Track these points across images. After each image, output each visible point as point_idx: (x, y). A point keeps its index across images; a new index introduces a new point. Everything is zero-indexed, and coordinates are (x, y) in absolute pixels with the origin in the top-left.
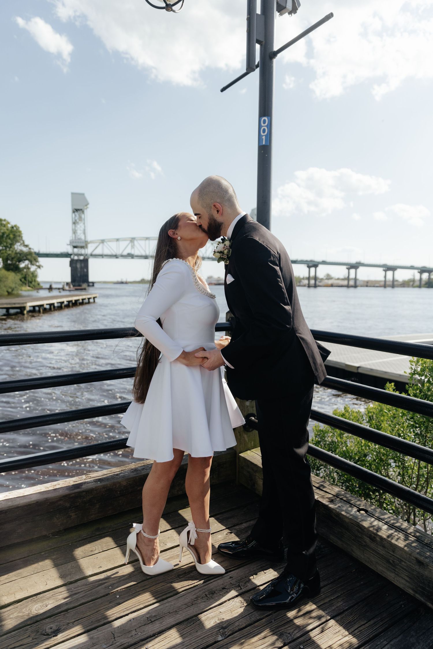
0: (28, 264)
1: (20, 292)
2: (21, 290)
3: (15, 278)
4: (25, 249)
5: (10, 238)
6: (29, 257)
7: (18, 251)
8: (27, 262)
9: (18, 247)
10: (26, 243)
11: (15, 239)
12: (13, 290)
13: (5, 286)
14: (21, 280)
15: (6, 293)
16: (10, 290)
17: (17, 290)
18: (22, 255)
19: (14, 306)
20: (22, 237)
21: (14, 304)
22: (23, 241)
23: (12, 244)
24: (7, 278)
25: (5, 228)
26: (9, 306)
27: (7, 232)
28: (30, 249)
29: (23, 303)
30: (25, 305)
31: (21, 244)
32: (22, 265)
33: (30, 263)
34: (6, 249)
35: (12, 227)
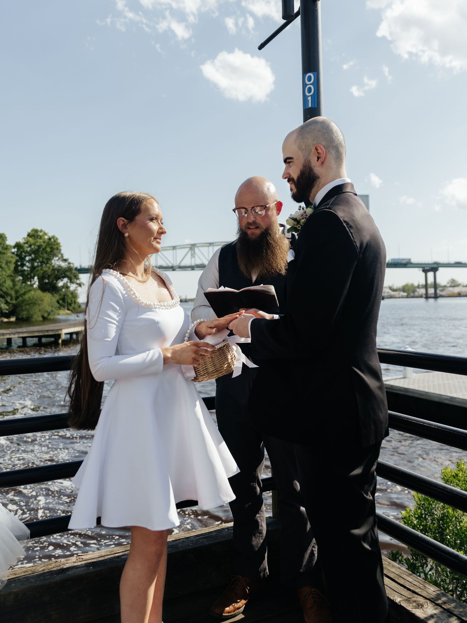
0: (67, 282)
1: (57, 317)
2: (59, 314)
3: (51, 299)
4: (64, 265)
5: (46, 253)
6: (68, 274)
7: (56, 266)
8: (66, 280)
9: (56, 262)
10: (65, 257)
11: (52, 253)
12: (49, 314)
13: (40, 311)
14: (58, 302)
15: (41, 319)
16: (46, 315)
17: (54, 315)
18: (60, 272)
19: (46, 334)
20: (60, 250)
21: (48, 331)
22: (62, 255)
23: (49, 260)
24: (42, 300)
25: (41, 241)
26: (41, 334)
27: (44, 245)
28: (69, 263)
29: (58, 330)
30: (60, 332)
31: (59, 259)
32: (60, 284)
33: (69, 281)
34: (42, 265)
35: (50, 239)
